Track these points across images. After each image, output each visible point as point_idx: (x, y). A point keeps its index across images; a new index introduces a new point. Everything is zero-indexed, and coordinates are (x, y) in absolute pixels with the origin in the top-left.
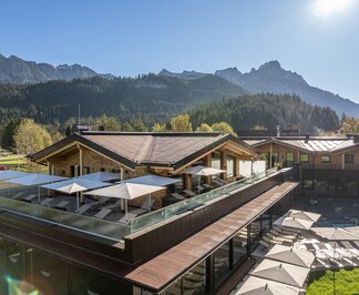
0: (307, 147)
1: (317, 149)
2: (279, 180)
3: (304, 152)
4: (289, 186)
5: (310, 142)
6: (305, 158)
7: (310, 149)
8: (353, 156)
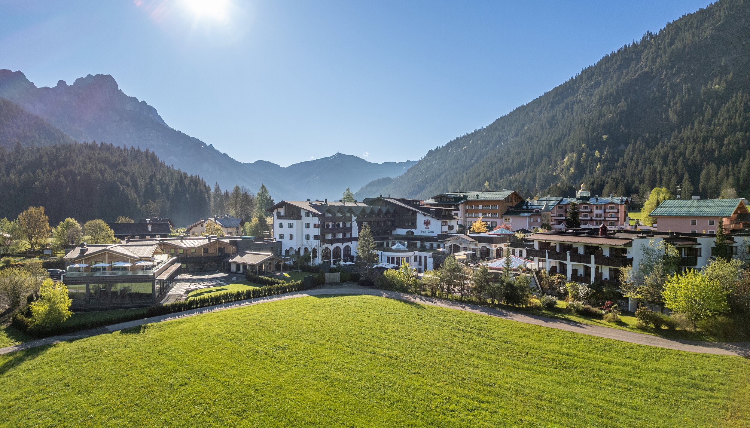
0: (182, 245)
1: (189, 246)
2: (172, 263)
3: (180, 248)
4: (178, 265)
5: (184, 241)
6: (181, 251)
7: (185, 246)
8: (207, 249)
